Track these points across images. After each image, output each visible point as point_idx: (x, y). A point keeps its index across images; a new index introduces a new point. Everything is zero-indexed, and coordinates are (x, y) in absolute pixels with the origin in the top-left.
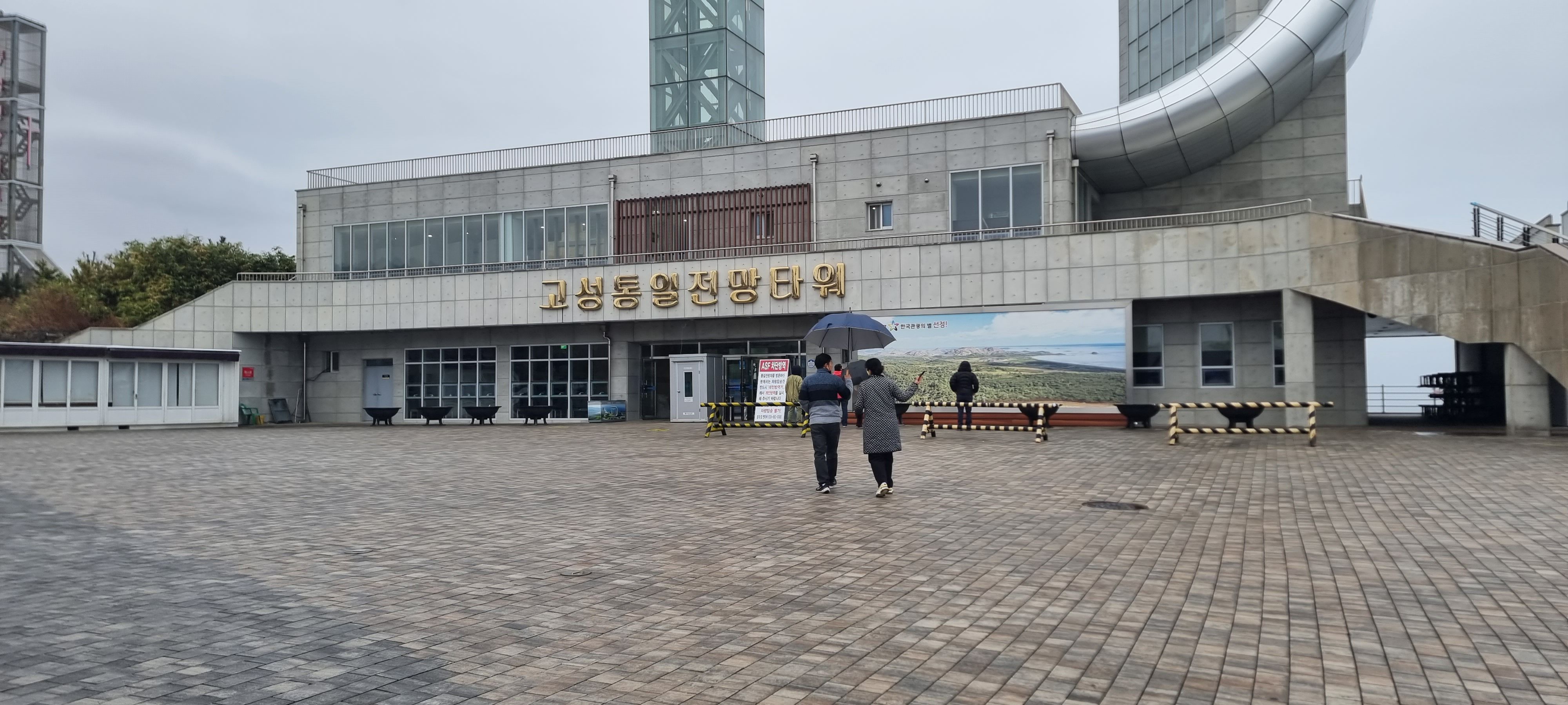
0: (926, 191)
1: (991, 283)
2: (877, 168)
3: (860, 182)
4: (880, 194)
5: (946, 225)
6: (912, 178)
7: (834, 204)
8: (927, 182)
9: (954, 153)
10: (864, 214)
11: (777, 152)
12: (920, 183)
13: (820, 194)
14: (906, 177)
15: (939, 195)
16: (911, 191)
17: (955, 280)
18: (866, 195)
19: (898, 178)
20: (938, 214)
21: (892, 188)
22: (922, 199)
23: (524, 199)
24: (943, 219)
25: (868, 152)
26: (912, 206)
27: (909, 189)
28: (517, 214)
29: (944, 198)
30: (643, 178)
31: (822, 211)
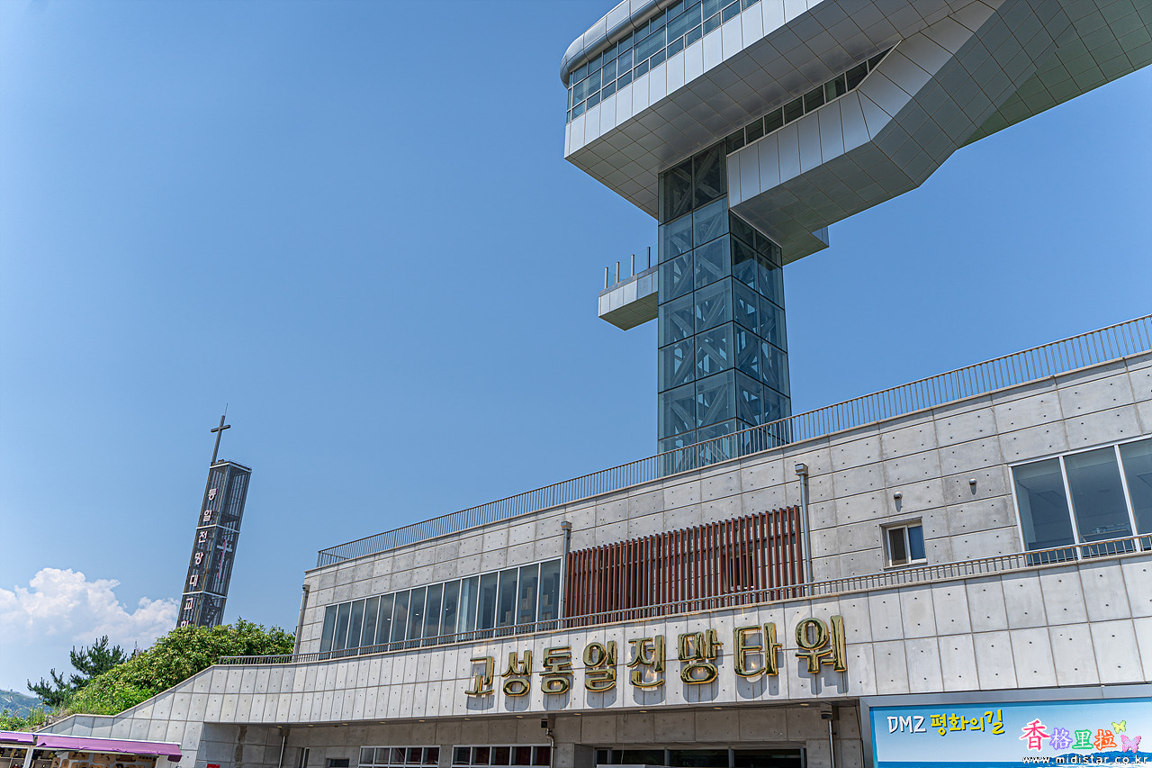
1: (1112, 639)
2: (893, 473)
3: (869, 496)
9: (1012, 435)
10: (881, 543)
11: (754, 469)
12: (962, 488)
13: (814, 520)
15: (997, 502)
16: (949, 502)
19: (927, 484)
20: (998, 532)
21: (919, 499)
22: (971, 512)
23: (481, 560)
24: (1009, 539)
25: (877, 452)
26: (954, 524)
27: (945, 498)
28: (473, 580)
29: (1006, 507)
30: (599, 523)
31: (818, 544)
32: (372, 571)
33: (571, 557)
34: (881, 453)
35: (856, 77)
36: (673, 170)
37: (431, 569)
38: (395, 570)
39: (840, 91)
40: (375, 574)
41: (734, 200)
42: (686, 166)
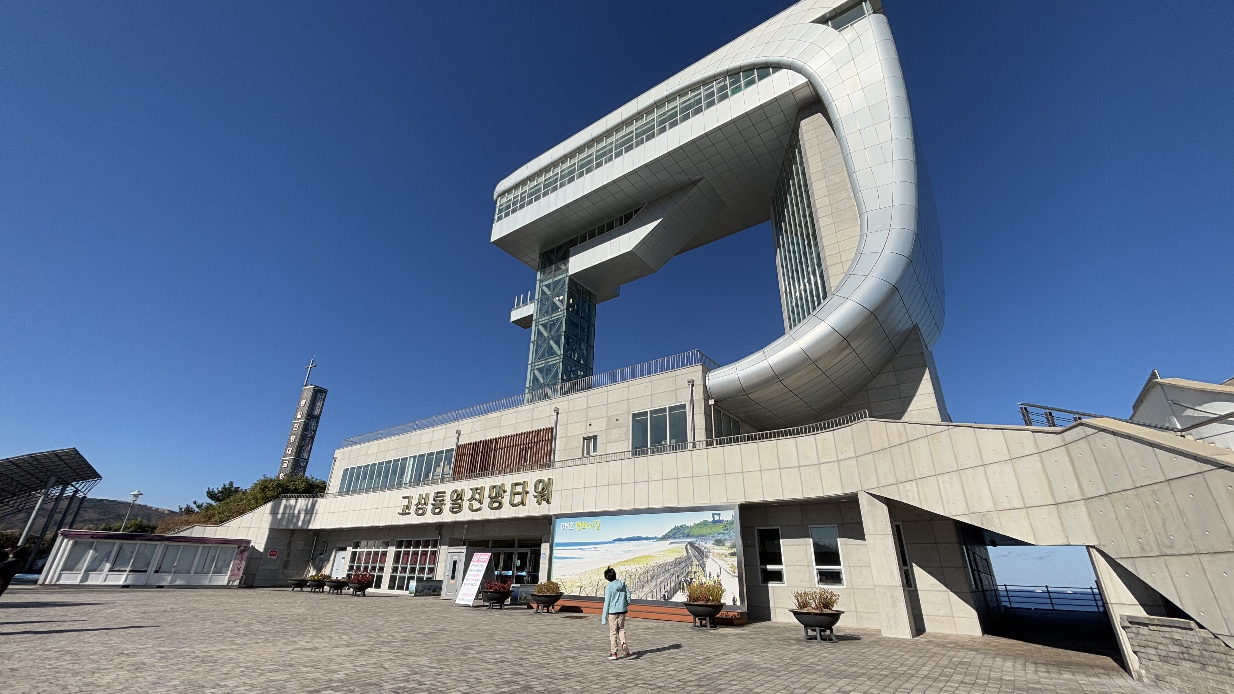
0: (617, 427)
2: (590, 414)
3: (580, 423)
4: (591, 431)
6: (609, 418)
7: (565, 439)
8: (617, 420)
9: (633, 400)
10: (582, 445)
11: (539, 409)
13: (559, 433)
14: (606, 419)
15: (624, 429)
16: (608, 428)
18: (583, 432)
23: (419, 447)
24: (627, 445)
25: (586, 404)
26: (609, 438)
27: (607, 426)
28: (415, 457)
29: (627, 431)
30: (473, 431)
31: (559, 445)
32: (368, 451)
33: (458, 447)
34: (587, 405)
35: (628, 217)
36: (547, 252)
37: (395, 451)
38: (379, 451)
39: (621, 224)
40: (369, 453)
41: (571, 272)
42: (552, 251)
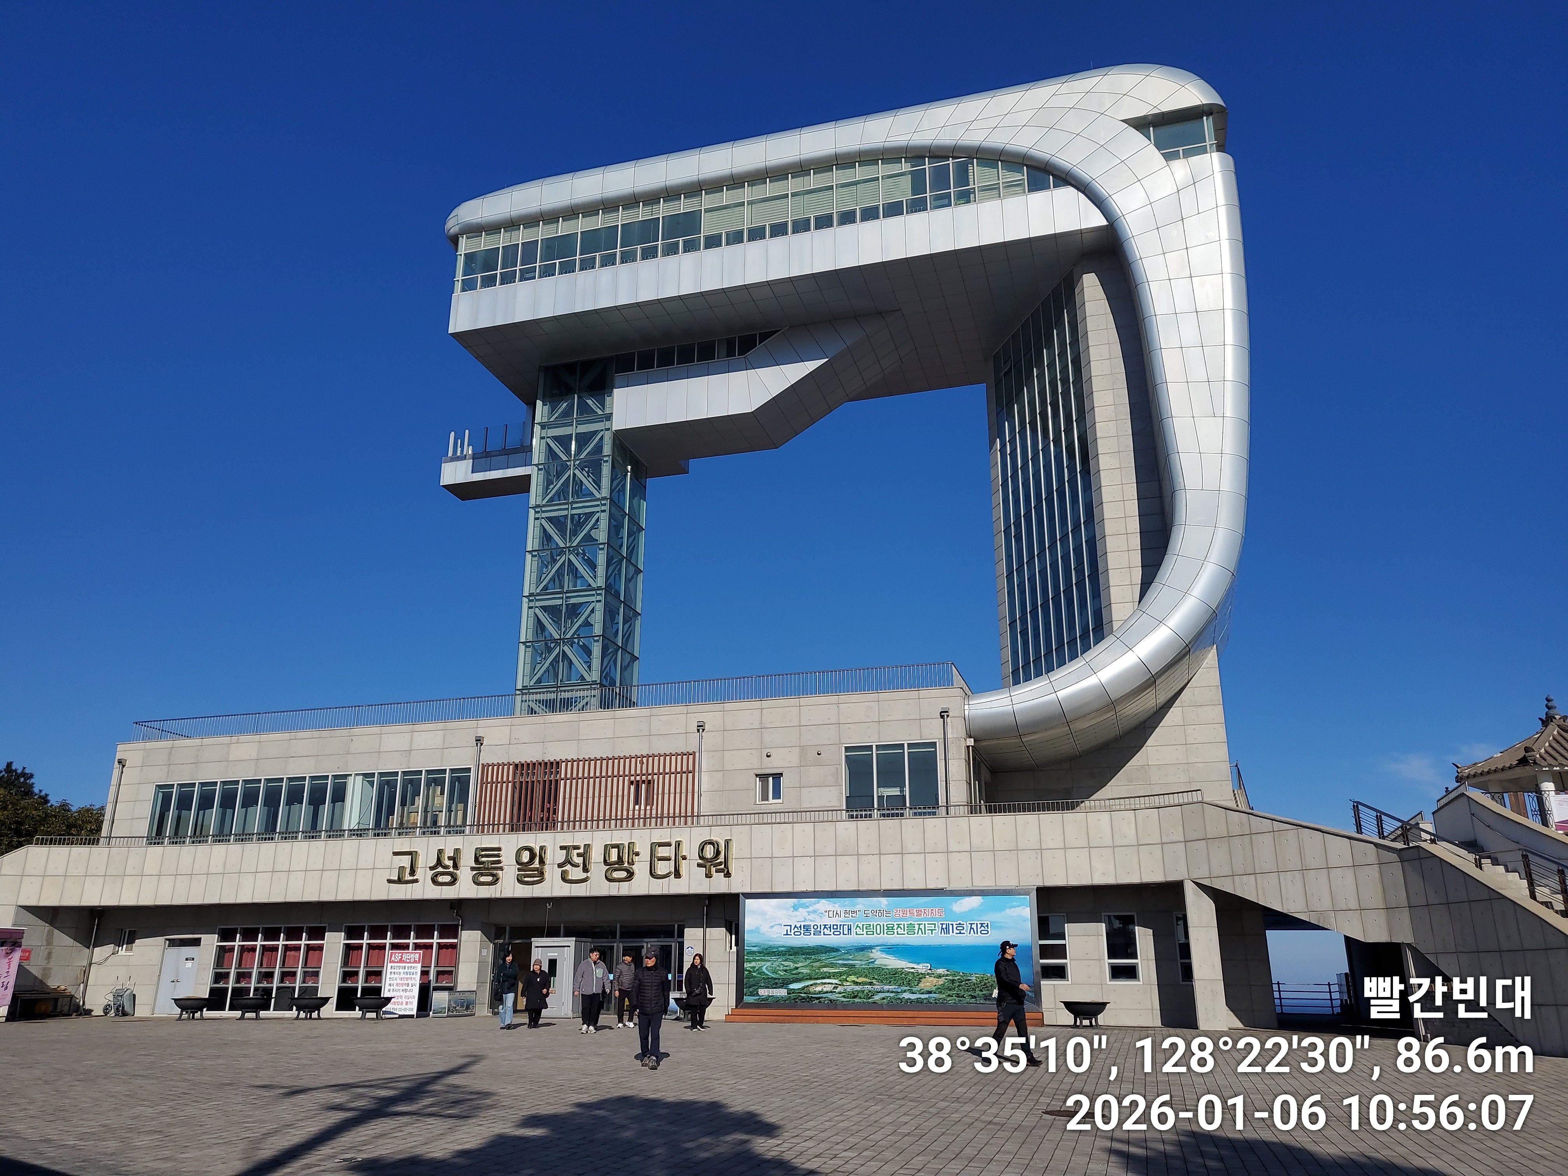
0: (818, 764)
1: (890, 864)
2: (768, 738)
3: (748, 751)
4: (768, 765)
5: (841, 802)
6: (802, 748)
7: (719, 774)
8: (819, 754)
9: (846, 726)
10: (753, 786)
11: (663, 718)
12: (811, 755)
13: (708, 763)
14: (797, 748)
15: (833, 769)
16: (802, 764)
17: (852, 861)
18: (756, 765)
19: (789, 749)
20: (830, 788)
21: (783, 759)
22: (814, 773)
23: (380, 759)
24: (837, 797)
25: (757, 721)
26: (803, 779)
27: (799, 761)
28: (368, 776)
29: (837, 772)
31: (706, 781)
32: (228, 753)
33: (484, 767)
34: (761, 723)
35: (747, 344)
36: (556, 367)
37: (313, 760)
38: (262, 756)
39: (730, 353)
40: (231, 758)
41: (620, 423)
42: (568, 367)
